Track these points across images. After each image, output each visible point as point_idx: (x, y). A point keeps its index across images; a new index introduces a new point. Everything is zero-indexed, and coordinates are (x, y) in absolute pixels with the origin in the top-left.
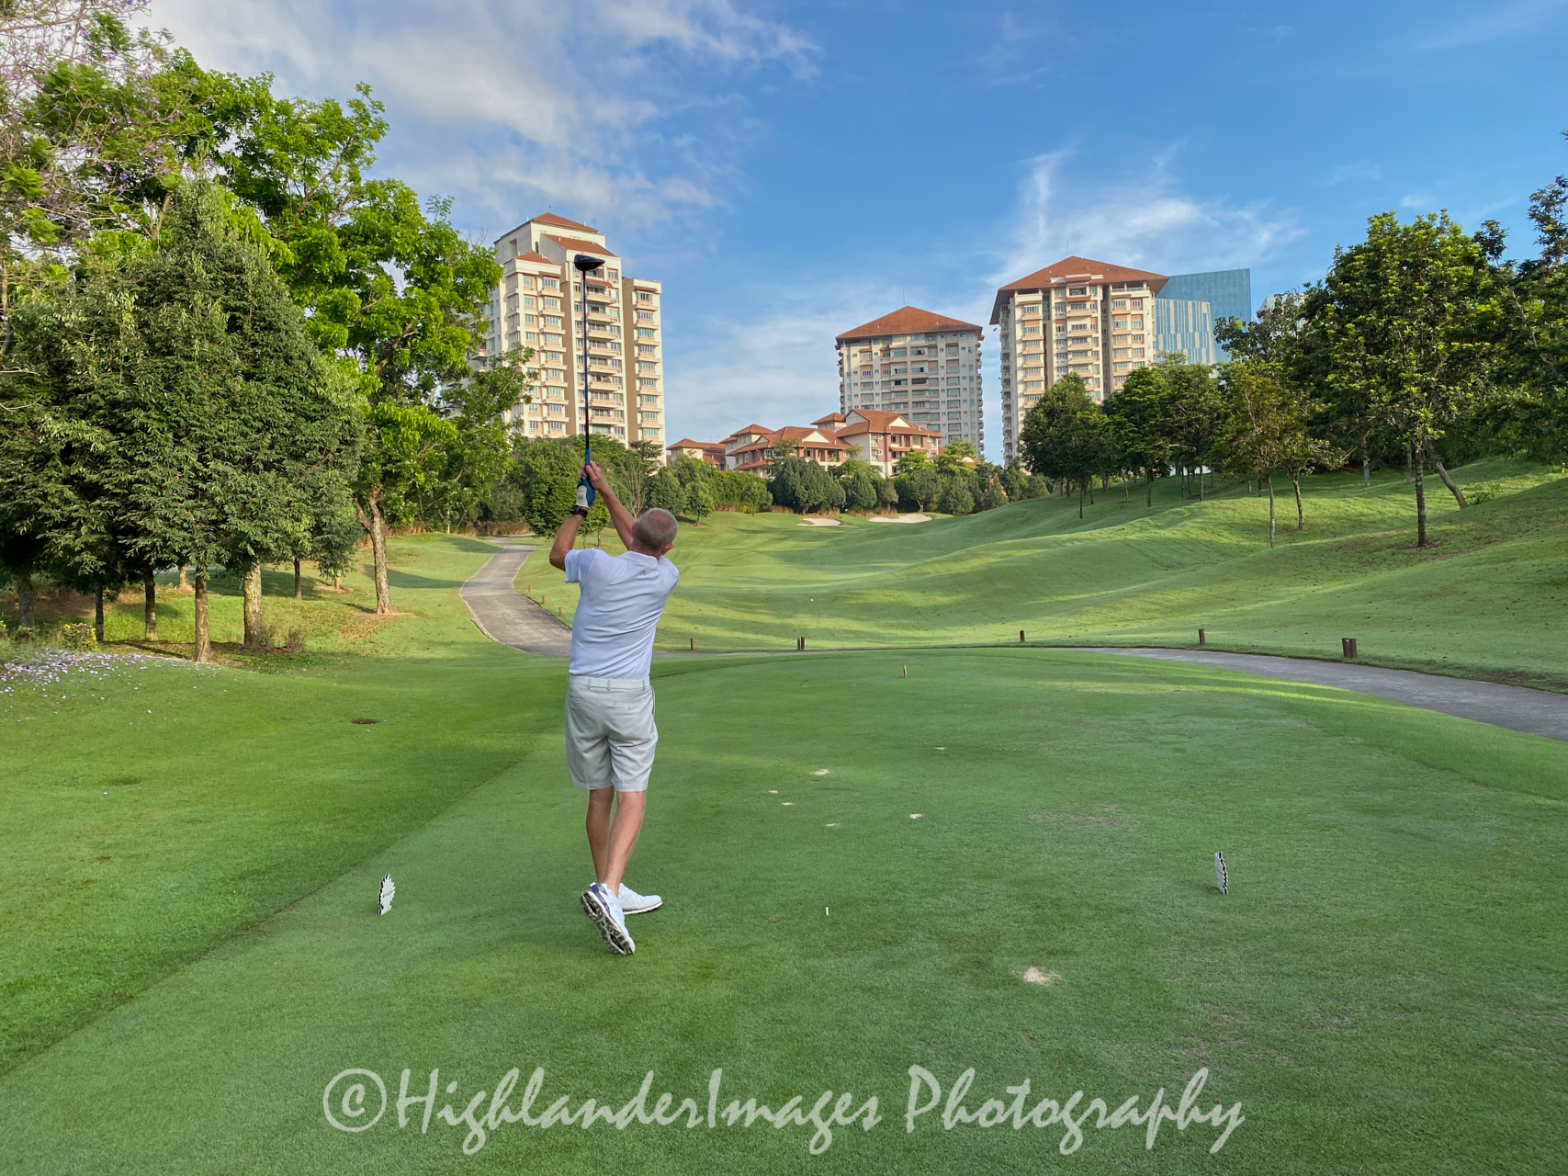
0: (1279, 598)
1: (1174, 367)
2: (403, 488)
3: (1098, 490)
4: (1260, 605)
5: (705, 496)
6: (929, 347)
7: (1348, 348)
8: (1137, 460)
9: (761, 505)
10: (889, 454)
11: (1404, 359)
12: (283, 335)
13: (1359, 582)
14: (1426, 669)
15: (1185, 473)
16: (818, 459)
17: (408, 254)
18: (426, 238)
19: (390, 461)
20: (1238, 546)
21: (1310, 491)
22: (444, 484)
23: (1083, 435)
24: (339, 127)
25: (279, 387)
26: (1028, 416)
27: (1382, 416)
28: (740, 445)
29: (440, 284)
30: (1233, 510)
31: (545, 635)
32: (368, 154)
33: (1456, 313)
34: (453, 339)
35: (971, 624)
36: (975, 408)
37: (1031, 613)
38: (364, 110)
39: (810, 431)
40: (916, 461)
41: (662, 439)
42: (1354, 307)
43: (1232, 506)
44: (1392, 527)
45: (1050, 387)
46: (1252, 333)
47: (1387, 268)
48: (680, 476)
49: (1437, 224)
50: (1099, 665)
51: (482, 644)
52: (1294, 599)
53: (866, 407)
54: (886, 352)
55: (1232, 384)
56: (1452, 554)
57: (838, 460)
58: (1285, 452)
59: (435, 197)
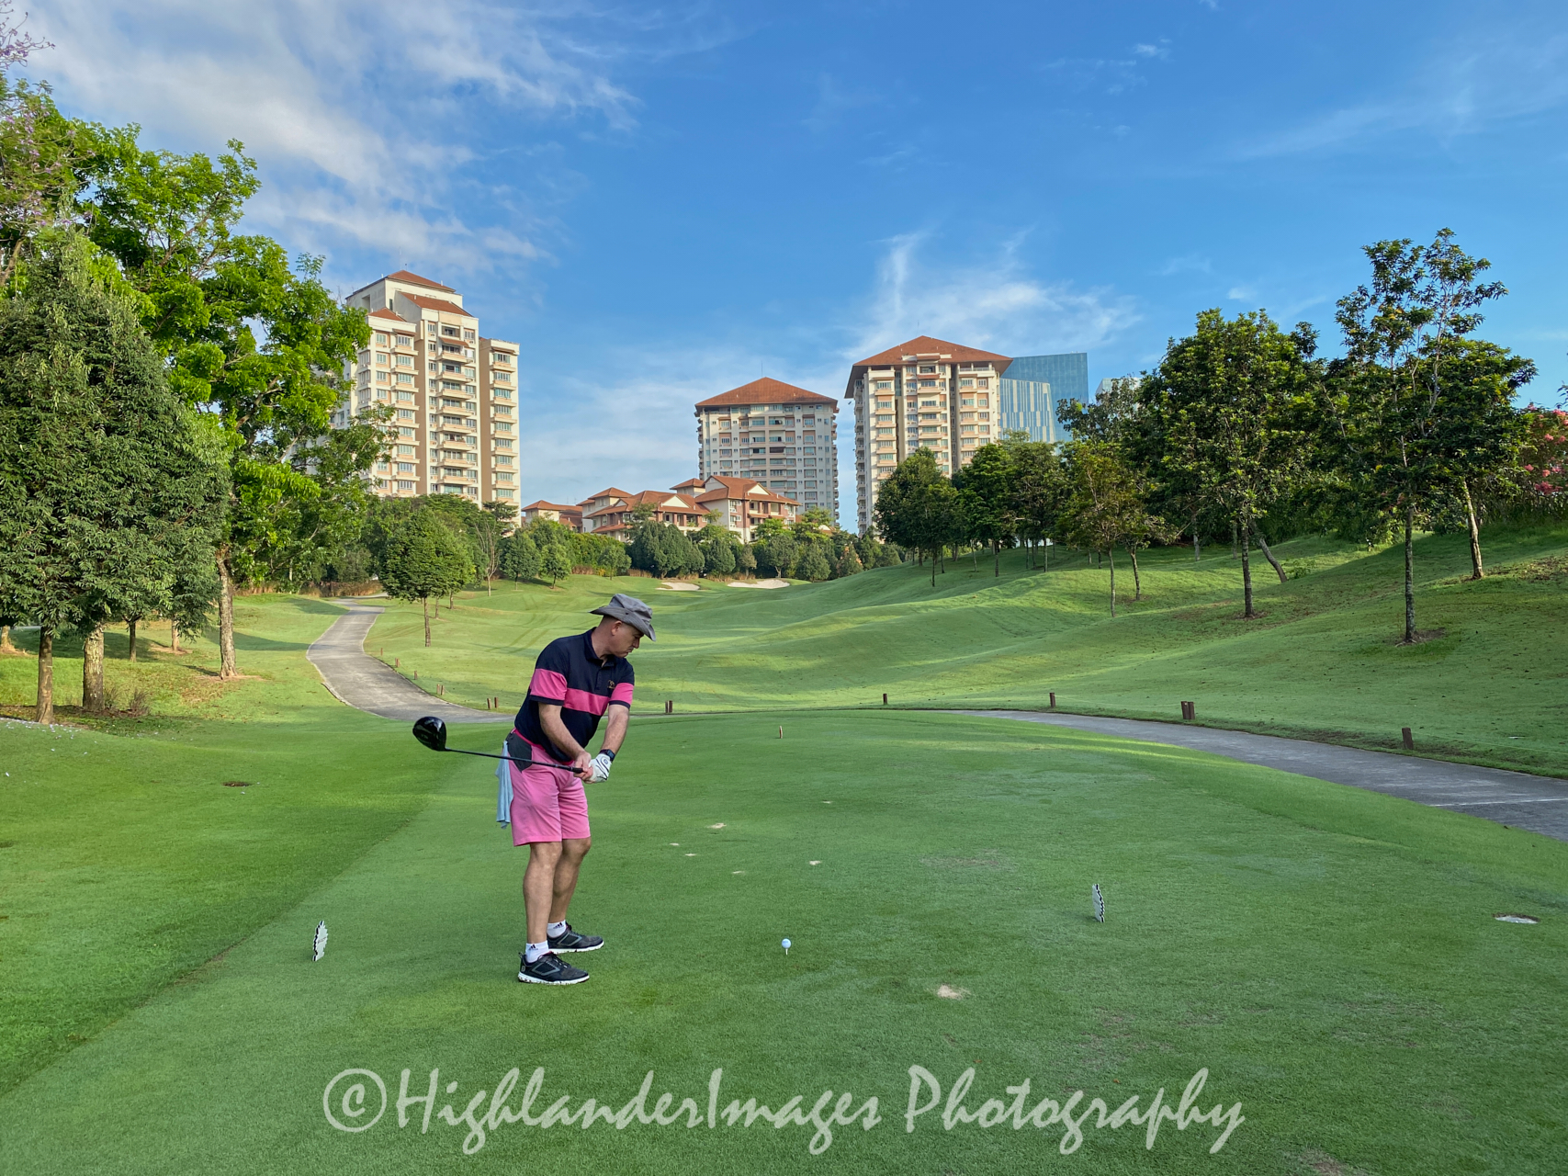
0: (1121, 664)
1: (1019, 444)
2: (254, 546)
3: (948, 559)
4: (1103, 671)
5: (562, 559)
6: (786, 418)
7: (1182, 432)
8: (986, 532)
9: (619, 569)
10: (748, 520)
11: (1230, 444)
12: (148, 388)
13: (1194, 649)
14: (1257, 729)
15: (1030, 545)
16: (677, 524)
17: (275, 311)
18: (294, 296)
19: (240, 518)
20: (1081, 615)
21: (1146, 564)
22: (297, 543)
23: (934, 507)
24: (209, 182)
25: (143, 442)
26: (883, 487)
27: (1212, 496)
28: (598, 508)
29: (308, 343)
30: (1076, 581)
31: (400, 699)
32: (235, 209)
33: (1275, 403)
34: (318, 397)
35: (833, 688)
36: (830, 478)
37: (892, 677)
38: (236, 167)
39: (670, 496)
40: (774, 528)
41: (517, 500)
42: (1185, 394)
43: (1075, 577)
44: (1221, 599)
45: (901, 460)
46: (1092, 415)
47: (1215, 360)
48: (536, 538)
49: (1257, 322)
50: (963, 726)
51: (336, 708)
52: (1135, 665)
53: (725, 473)
54: (745, 420)
55: (1074, 462)
56: (1275, 625)
57: (697, 525)
58: (1123, 527)
59: (305, 256)
